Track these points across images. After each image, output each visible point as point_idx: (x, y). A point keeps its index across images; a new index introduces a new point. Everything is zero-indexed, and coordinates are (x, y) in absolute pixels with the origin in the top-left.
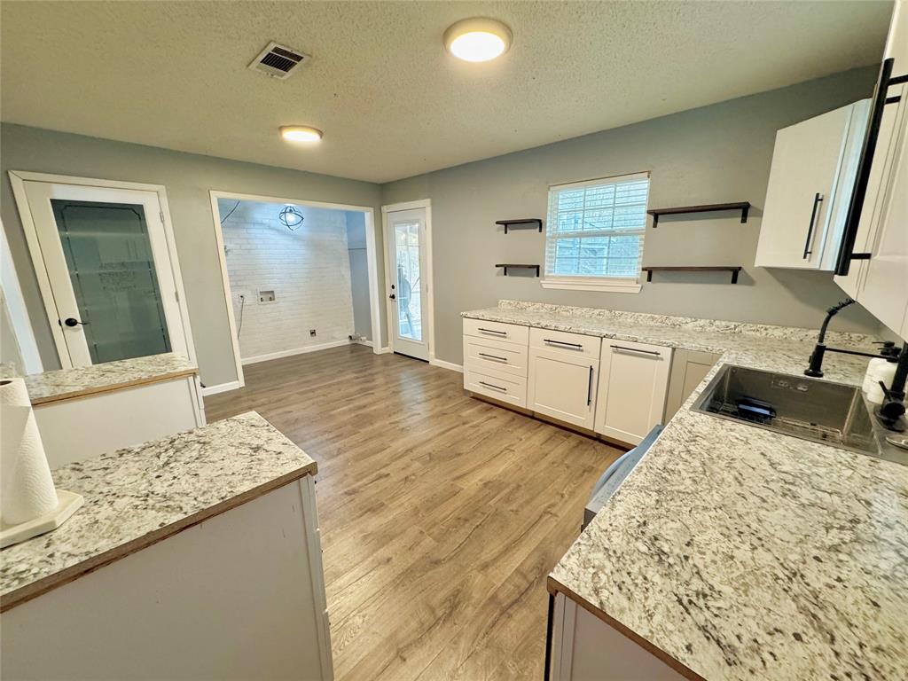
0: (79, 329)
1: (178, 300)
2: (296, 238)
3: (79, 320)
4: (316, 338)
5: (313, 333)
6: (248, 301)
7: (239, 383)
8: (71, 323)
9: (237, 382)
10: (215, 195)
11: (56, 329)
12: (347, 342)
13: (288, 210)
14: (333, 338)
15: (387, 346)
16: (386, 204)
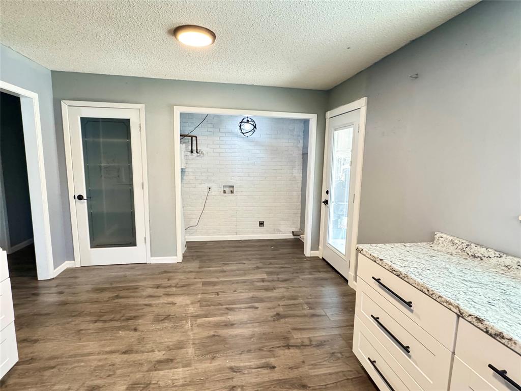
0: (84, 203)
1: (143, 188)
2: (257, 143)
3: (85, 197)
4: (262, 229)
5: (261, 224)
6: (213, 192)
7: (179, 258)
8: (80, 198)
9: (176, 257)
10: (178, 110)
11: (72, 201)
12: (291, 237)
13: (245, 120)
14: (279, 231)
15: (318, 249)
16: (330, 110)
